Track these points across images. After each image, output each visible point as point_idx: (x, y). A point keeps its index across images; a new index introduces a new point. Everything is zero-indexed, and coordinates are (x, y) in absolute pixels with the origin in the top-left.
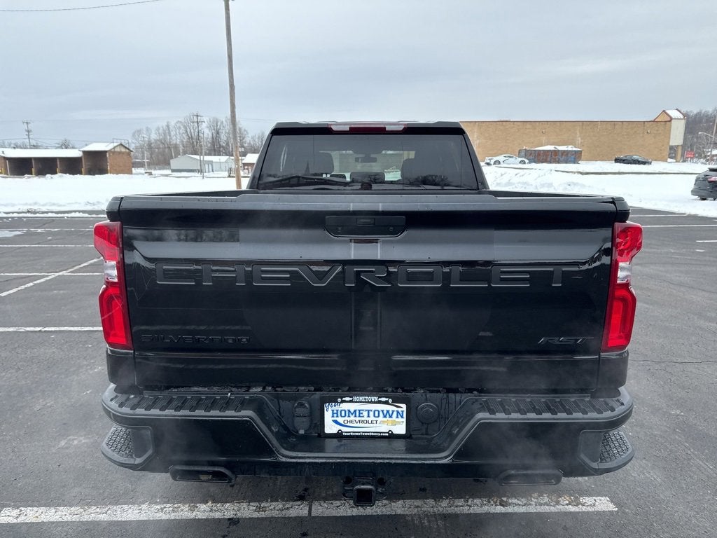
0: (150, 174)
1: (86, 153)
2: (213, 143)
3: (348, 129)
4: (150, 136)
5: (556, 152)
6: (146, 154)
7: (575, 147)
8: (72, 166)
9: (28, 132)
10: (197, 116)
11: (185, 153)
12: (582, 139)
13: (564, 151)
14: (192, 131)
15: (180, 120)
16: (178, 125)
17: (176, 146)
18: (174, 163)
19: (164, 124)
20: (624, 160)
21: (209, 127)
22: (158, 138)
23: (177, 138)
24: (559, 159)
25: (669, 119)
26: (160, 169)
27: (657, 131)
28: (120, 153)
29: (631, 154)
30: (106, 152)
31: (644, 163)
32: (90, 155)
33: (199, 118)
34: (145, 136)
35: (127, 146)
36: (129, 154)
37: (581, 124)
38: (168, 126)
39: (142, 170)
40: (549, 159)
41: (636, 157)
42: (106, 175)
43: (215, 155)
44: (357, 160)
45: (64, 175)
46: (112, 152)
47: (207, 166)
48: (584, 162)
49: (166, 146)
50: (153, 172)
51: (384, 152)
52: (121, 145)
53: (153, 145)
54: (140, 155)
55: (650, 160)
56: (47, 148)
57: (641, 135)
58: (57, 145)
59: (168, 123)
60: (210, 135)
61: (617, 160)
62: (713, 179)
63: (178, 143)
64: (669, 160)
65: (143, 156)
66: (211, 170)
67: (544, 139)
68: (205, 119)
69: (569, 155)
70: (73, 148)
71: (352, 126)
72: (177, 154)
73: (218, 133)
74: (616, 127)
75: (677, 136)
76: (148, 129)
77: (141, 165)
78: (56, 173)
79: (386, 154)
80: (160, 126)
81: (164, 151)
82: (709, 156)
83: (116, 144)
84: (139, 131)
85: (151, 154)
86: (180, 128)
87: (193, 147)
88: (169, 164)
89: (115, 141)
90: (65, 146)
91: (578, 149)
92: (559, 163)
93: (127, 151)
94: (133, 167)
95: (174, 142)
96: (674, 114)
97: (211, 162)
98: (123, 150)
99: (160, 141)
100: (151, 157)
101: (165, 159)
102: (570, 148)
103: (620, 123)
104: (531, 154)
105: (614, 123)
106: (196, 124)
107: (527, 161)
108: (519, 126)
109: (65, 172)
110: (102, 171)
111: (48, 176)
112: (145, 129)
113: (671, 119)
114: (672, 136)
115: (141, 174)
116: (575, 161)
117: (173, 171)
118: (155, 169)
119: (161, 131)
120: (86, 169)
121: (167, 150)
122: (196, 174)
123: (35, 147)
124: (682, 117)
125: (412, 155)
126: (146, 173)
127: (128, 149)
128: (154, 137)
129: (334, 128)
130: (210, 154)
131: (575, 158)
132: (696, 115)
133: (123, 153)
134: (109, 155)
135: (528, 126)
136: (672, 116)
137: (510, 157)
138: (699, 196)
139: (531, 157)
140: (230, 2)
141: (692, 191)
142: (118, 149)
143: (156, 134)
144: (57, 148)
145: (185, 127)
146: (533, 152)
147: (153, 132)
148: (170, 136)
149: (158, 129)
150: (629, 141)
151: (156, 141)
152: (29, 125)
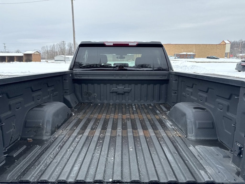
0: (47, 62)
1: (25, 54)
2: (69, 51)
3: (112, 45)
4: (47, 49)
5: (187, 55)
6: (46, 55)
7: (193, 53)
8: (20, 59)
9: (5, 47)
10: (64, 42)
11: (60, 54)
12: (195, 50)
13: (190, 54)
14: (62, 47)
15: (58, 43)
16: (57, 45)
17: (57, 52)
18: (56, 58)
19: (53, 45)
20: (210, 58)
21: (68, 46)
22: (50, 49)
23: (57, 49)
24: (188, 57)
25: (225, 44)
26: (51, 60)
27: (221, 47)
28: (37, 54)
29: (212, 55)
30: (32, 54)
31: (217, 59)
32: (26, 55)
33: (64, 43)
34: (46, 49)
35: (39, 52)
36: (40, 55)
37: (195, 45)
38: (54, 45)
39: (44, 60)
40: (184, 57)
41: (214, 57)
42: (32, 62)
43: (70, 55)
44: (117, 58)
45: (17, 62)
46: (34, 54)
47: (67, 59)
48: (196, 58)
49: (53, 52)
50: (48, 61)
51: (128, 54)
52: (37, 51)
53: (48, 52)
54: (44, 55)
55: (219, 58)
56: (12, 53)
57: (216, 49)
58: (15, 52)
59: (54, 44)
60: (68, 49)
61: (207, 58)
62: (243, 64)
63: (57, 51)
64: (225, 58)
65: (45, 55)
66: (68, 60)
67: (182, 50)
68: (66, 43)
69: (191, 56)
70: (21, 53)
71: (114, 43)
72: (57, 55)
73: (71, 48)
74: (207, 46)
75: (228, 49)
76: (47, 46)
77: (44, 59)
78: (14, 61)
79: (128, 55)
80: (51, 45)
81: (52, 54)
82: (238, 56)
83: (35, 51)
84: (44, 47)
85: (48, 55)
86: (58, 46)
87: (63, 52)
88: (54, 58)
89: (35, 50)
90: (18, 52)
91: (194, 54)
92: (188, 58)
93: (39, 54)
94: (41, 59)
95: (56, 51)
96: (227, 42)
97: (68, 58)
98: (38, 53)
99: (51, 50)
100: (48, 56)
101: (53, 57)
102: (192, 53)
103: (209, 45)
104: (178, 55)
105: (206, 45)
106: (63, 44)
107: (177, 58)
108: (174, 46)
109: (17, 61)
110: (30, 61)
111: (11, 62)
112: (46, 46)
113: (226, 43)
114: (226, 49)
115: (44, 62)
116: (193, 58)
117: (55, 61)
118: (49, 60)
119: (51, 47)
120: (25, 60)
121: (53, 53)
122: (63, 62)
123: (7, 52)
124: (229, 43)
125: (140, 56)
126: (46, 61)
127: (40, 53)
128: (49, 49)
129: (107, 44)
130: (68, 55)
131: (193, 57)
132: (233, 42)
133: (38, 54)
134: (33, 55)
135: (177, 46)
136: (226, 42)
137: (171, 56)
138: (238, 70)
139: (178, 57)
140: (73, 1)
141: (235, 69)
142: (36, 53)
143: (50, 48)
144: (15, 53)
145: (60, 46)
146: (179, 55)
147: (49, 47)
148: (54, 49)
149: (50, 46)
150: (212, 51)
151: (50, 50)
152: (5, 45)
